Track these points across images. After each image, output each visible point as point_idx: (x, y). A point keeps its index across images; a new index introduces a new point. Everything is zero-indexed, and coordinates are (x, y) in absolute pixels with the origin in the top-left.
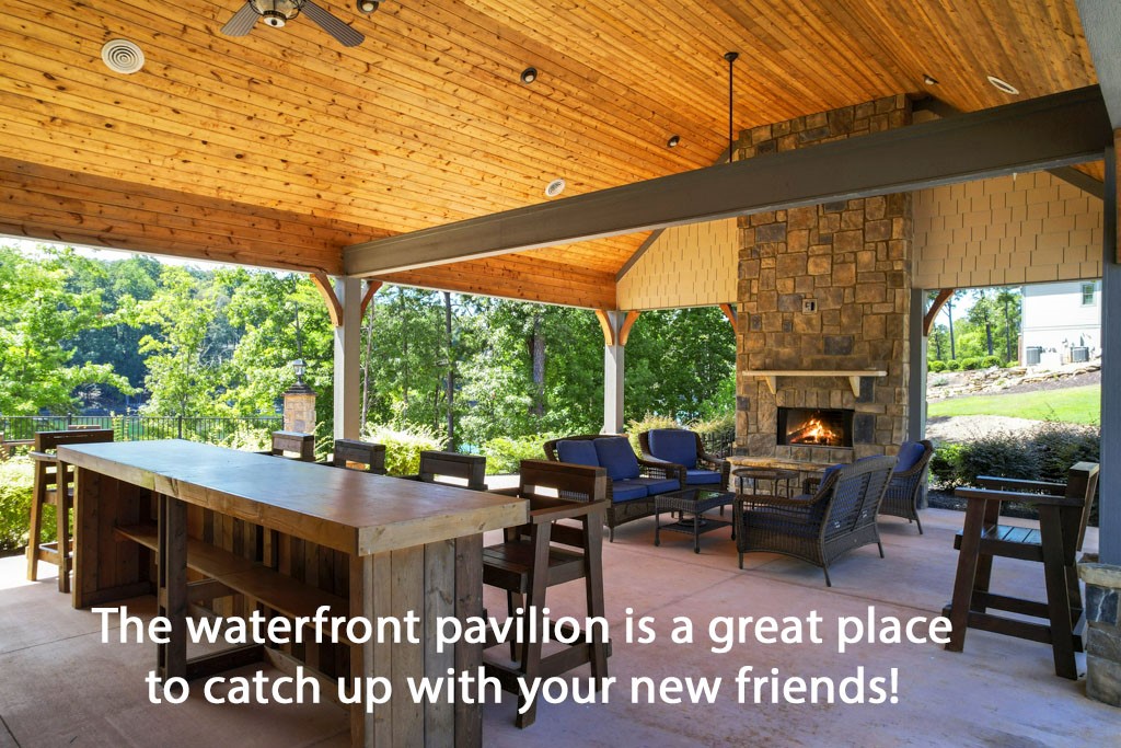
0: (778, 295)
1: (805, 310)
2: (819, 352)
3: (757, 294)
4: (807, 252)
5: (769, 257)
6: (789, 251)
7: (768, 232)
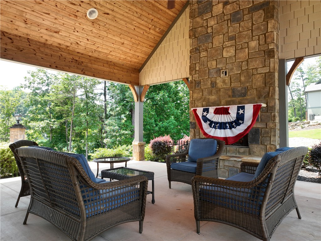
0: (209, 69)
1: (222, 75)
2: (229, 96)
3: (198, 70)
4: (223, 46)
5: (204, 51)
6: (214, 47)
7: (204, 38)
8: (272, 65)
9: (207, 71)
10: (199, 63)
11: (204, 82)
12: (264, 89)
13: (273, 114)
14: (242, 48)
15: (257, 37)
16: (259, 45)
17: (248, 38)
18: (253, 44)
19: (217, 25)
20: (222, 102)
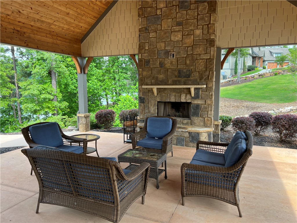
0: (158, 50)
1: (170, 57)
2: (176, 77)
3: (148, 50)
4: (171, 30)
5: (153, 32)
6: (162, 29)
7: (153, 19)
8: (212, 53)
9: (156, 52)
10: (148, 42)
11: (153, 61)
12: (205, 72)
13: (210, 93)
14: (188, 35)
15: (201, 26)
16: (203, 34)
17: (194, 26)
18: (198, 32)
19: (166, 9)
20: (169, 81)
